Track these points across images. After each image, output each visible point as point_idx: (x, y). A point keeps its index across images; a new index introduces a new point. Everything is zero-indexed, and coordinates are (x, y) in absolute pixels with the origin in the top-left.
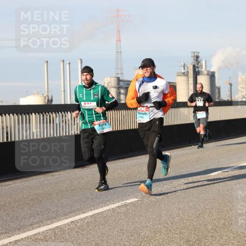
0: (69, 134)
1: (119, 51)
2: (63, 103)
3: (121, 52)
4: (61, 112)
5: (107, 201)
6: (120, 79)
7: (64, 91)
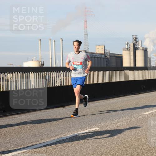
0: (55, 86)
1: (86, 34)
2: (51, 66)
3: (87, 35)
4: (50, 72)
5: (79, 129)
6: (87, 51)
7: (51, 59)
